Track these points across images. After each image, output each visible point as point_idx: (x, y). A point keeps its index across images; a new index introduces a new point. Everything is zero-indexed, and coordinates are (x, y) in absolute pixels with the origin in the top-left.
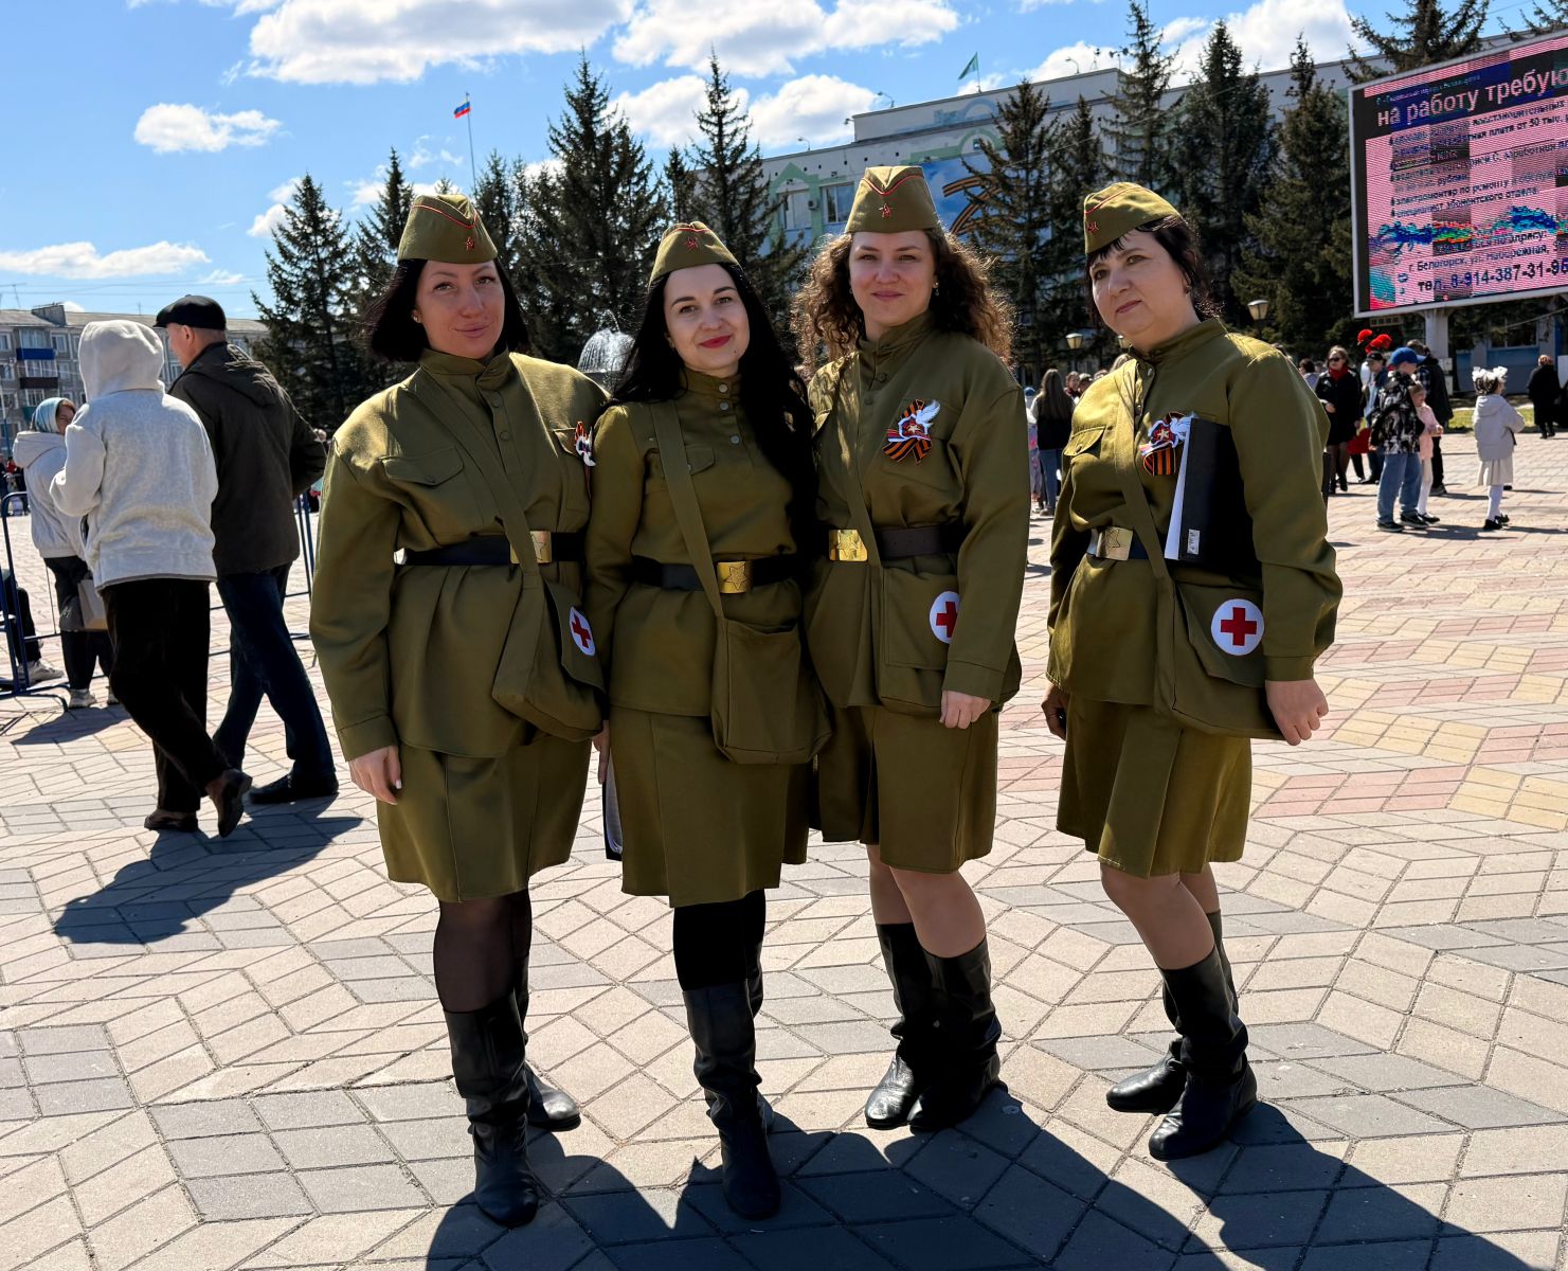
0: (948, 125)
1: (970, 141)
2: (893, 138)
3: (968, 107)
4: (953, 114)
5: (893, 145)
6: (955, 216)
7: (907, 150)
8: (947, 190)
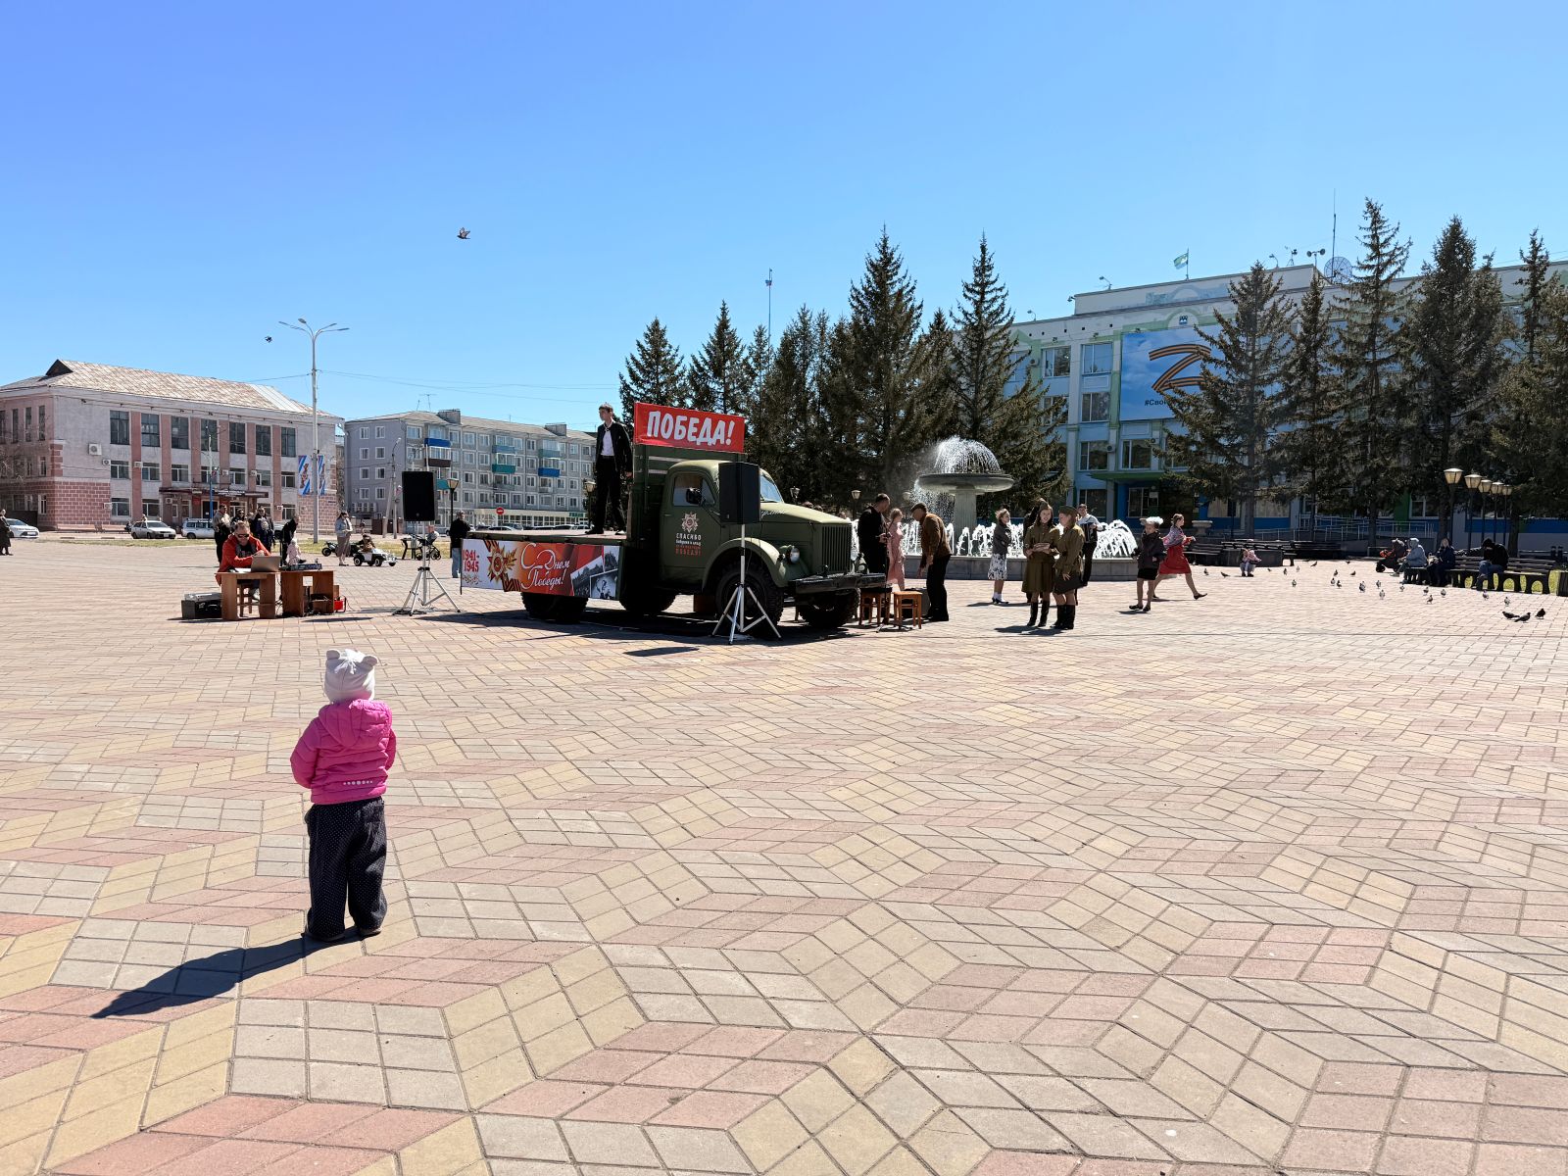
0: (1157, 305)
1: (1178, 315)
2: (1108, 313)
3: (1176, 292)
4: (1162, 296)
5: (1109, 319)
6: (1158, 375)
7: (1120, 322)
8: (1154, 355)
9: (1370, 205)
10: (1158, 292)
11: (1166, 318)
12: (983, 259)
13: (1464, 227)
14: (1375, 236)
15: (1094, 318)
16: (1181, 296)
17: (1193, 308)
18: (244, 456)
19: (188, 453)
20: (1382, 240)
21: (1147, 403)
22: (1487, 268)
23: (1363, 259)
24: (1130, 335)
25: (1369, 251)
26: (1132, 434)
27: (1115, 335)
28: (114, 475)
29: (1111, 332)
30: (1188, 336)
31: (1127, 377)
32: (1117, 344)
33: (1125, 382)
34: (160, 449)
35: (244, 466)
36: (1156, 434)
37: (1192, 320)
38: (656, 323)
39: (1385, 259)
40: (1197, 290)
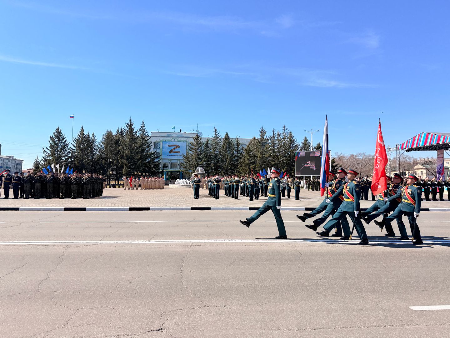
1: (174, 139)
2: (159, 137)
3: (172, 135)
4: (170, 135)
5: (160, 138)
6: (170, 150)
7: (162, 139)
8: (169, 146)
9: (215, 128)
10: (169, 134)
11: (171, 139)
12: (143, 125)
13: (228, 134)
14: (216, 133)
15: (156, 137)
16: (174, 135)
17: (176, 138)
20: (217, 133)
21: (168, 155)
22: (232, 141)
23: (214, 137)
24: (164, 142)
25: (215, 135)
26: (165, 161)
27: (161, 141)
29: (160, 140)
30: (175, 143)
31: (164, 150)
32: (161, 143)
33: (164, 151)
36: (170, 162)
37: (176, 140)
38: (59, 128)
39: (217, 137)
40: (177, 134)
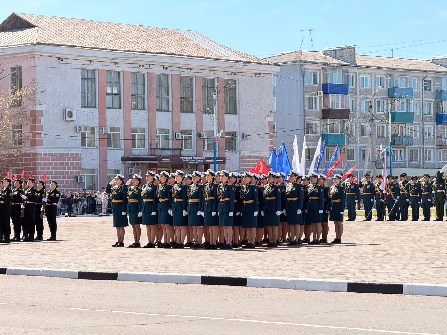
18: (193, 115)
19: (145, 114)
28: (83, 144)
34: (122, 111)
35: (193, 128)
